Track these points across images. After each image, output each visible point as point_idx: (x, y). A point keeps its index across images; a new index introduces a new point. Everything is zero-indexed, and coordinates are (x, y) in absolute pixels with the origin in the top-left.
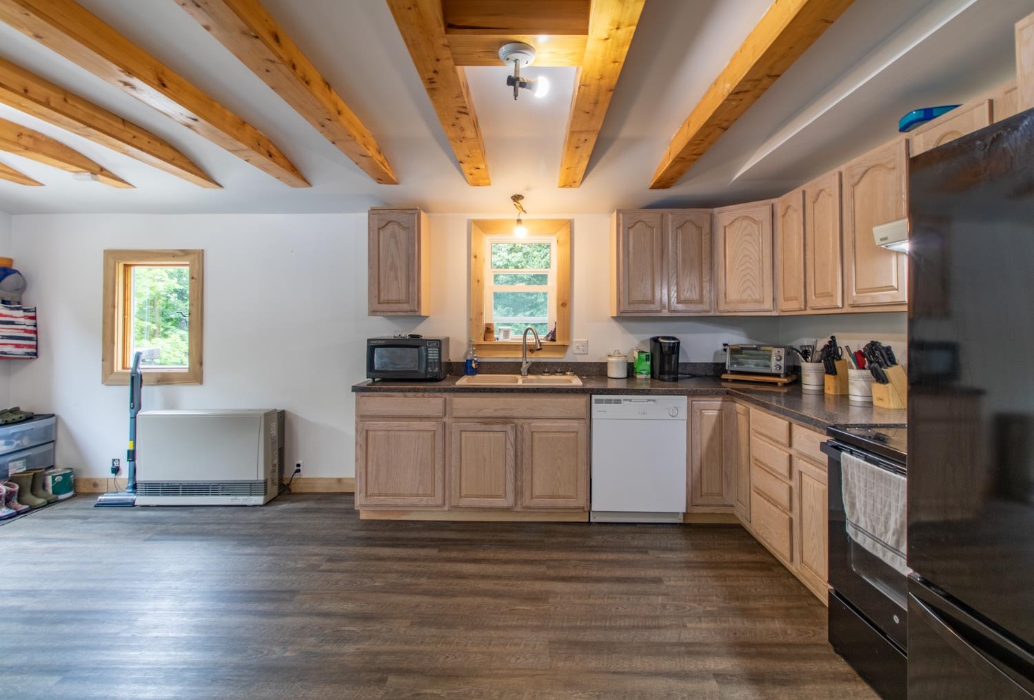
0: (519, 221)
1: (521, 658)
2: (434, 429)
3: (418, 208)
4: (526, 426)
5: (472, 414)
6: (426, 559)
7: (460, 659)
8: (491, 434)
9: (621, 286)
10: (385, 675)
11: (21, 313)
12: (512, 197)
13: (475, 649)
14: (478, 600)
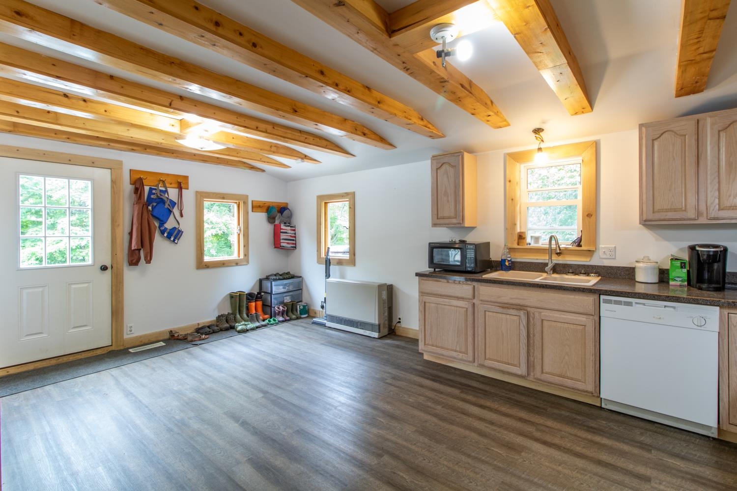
0: (540, 149)
1: (473, 483)
2: (466, 306)
3: (462, 151)
4: (537, 315)
5: (493, 300)
6: (449, 395)
7: (431, 464)
8: (508, 316)
9: (644, 197)
10: (384, 454)
11: (289, 228)
12: (533, 131)
13: (445, 463)
14: (467, 433)
